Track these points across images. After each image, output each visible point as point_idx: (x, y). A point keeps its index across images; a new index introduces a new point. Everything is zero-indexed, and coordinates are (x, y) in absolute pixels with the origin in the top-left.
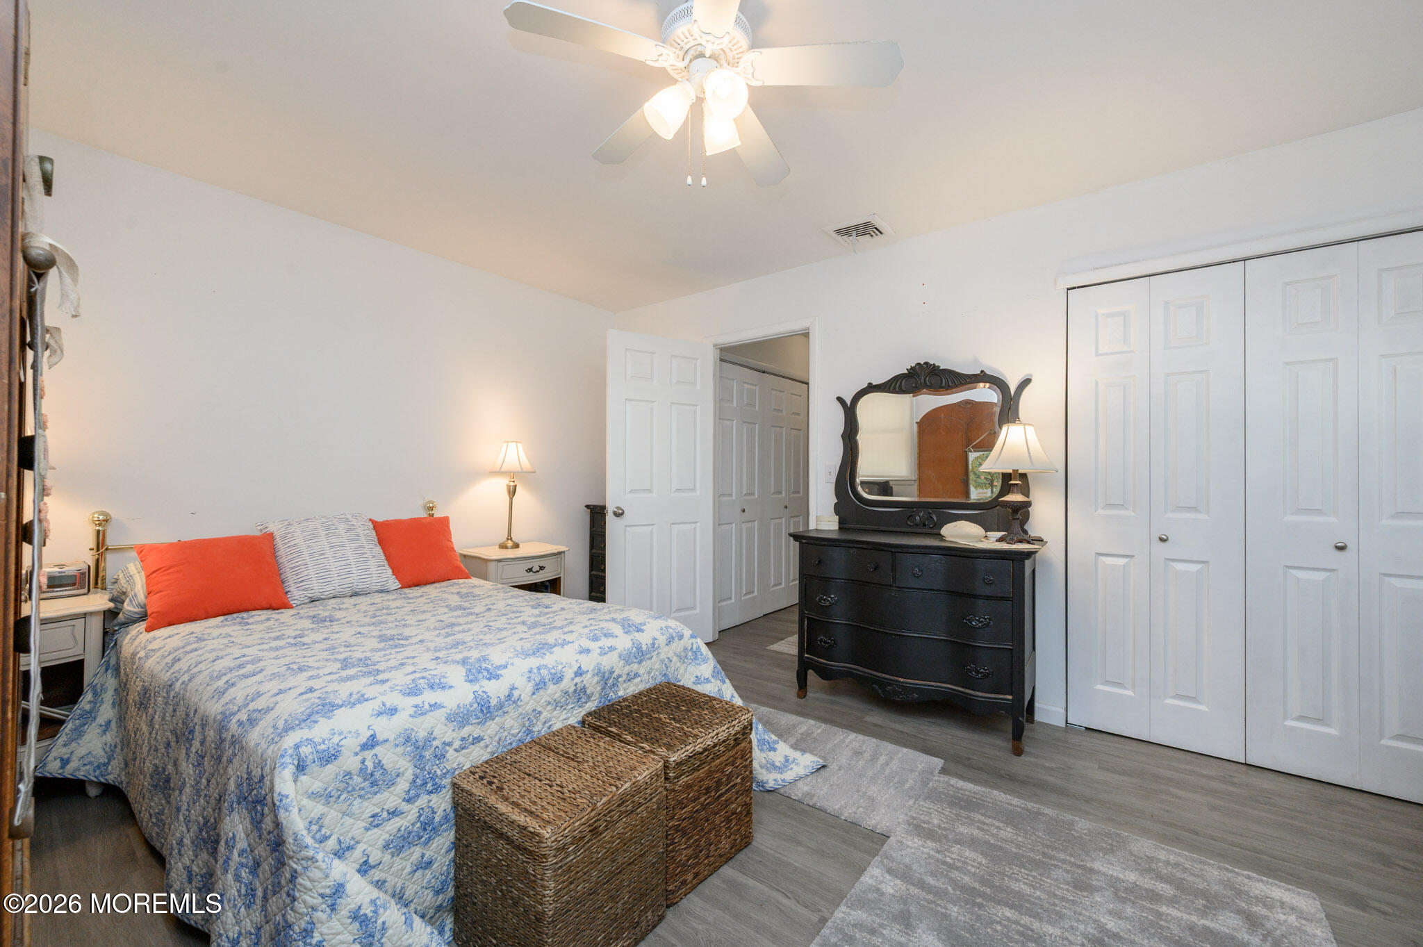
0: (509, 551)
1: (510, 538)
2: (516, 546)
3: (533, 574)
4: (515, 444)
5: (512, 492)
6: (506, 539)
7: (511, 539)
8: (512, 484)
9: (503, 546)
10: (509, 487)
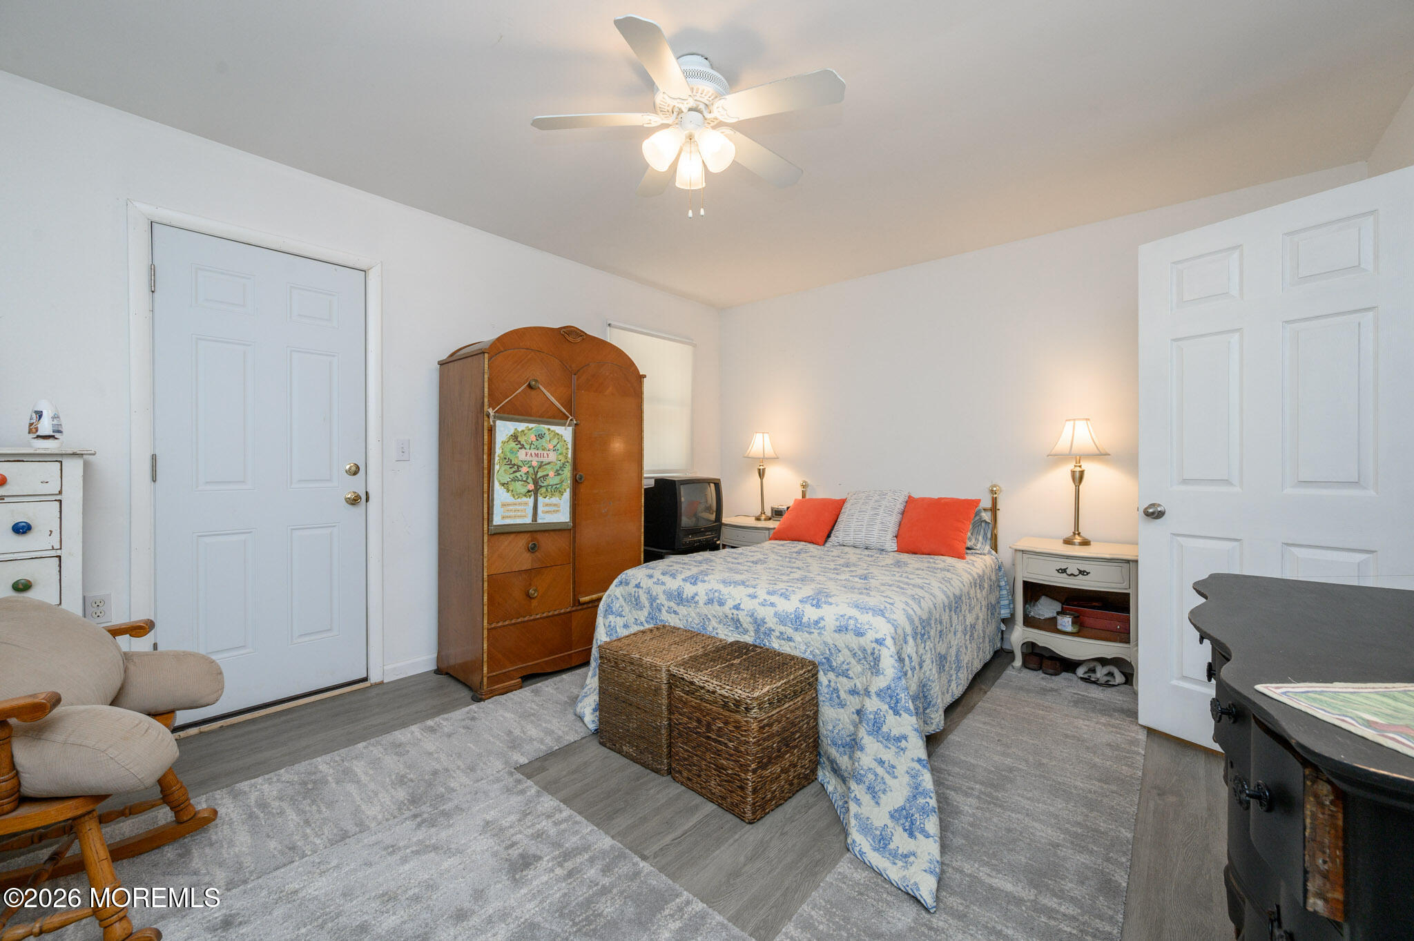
0: (1077, 547)
1: (1077, 532)
2: (1086, 543)
3: (1068, 577)
4: (1085, 422)
5: (1078, 478)
6: (1072, 534)
7: (1079, 534)
8: (1078, 469)
9: (1068, 542)
10: (1073, 473)
